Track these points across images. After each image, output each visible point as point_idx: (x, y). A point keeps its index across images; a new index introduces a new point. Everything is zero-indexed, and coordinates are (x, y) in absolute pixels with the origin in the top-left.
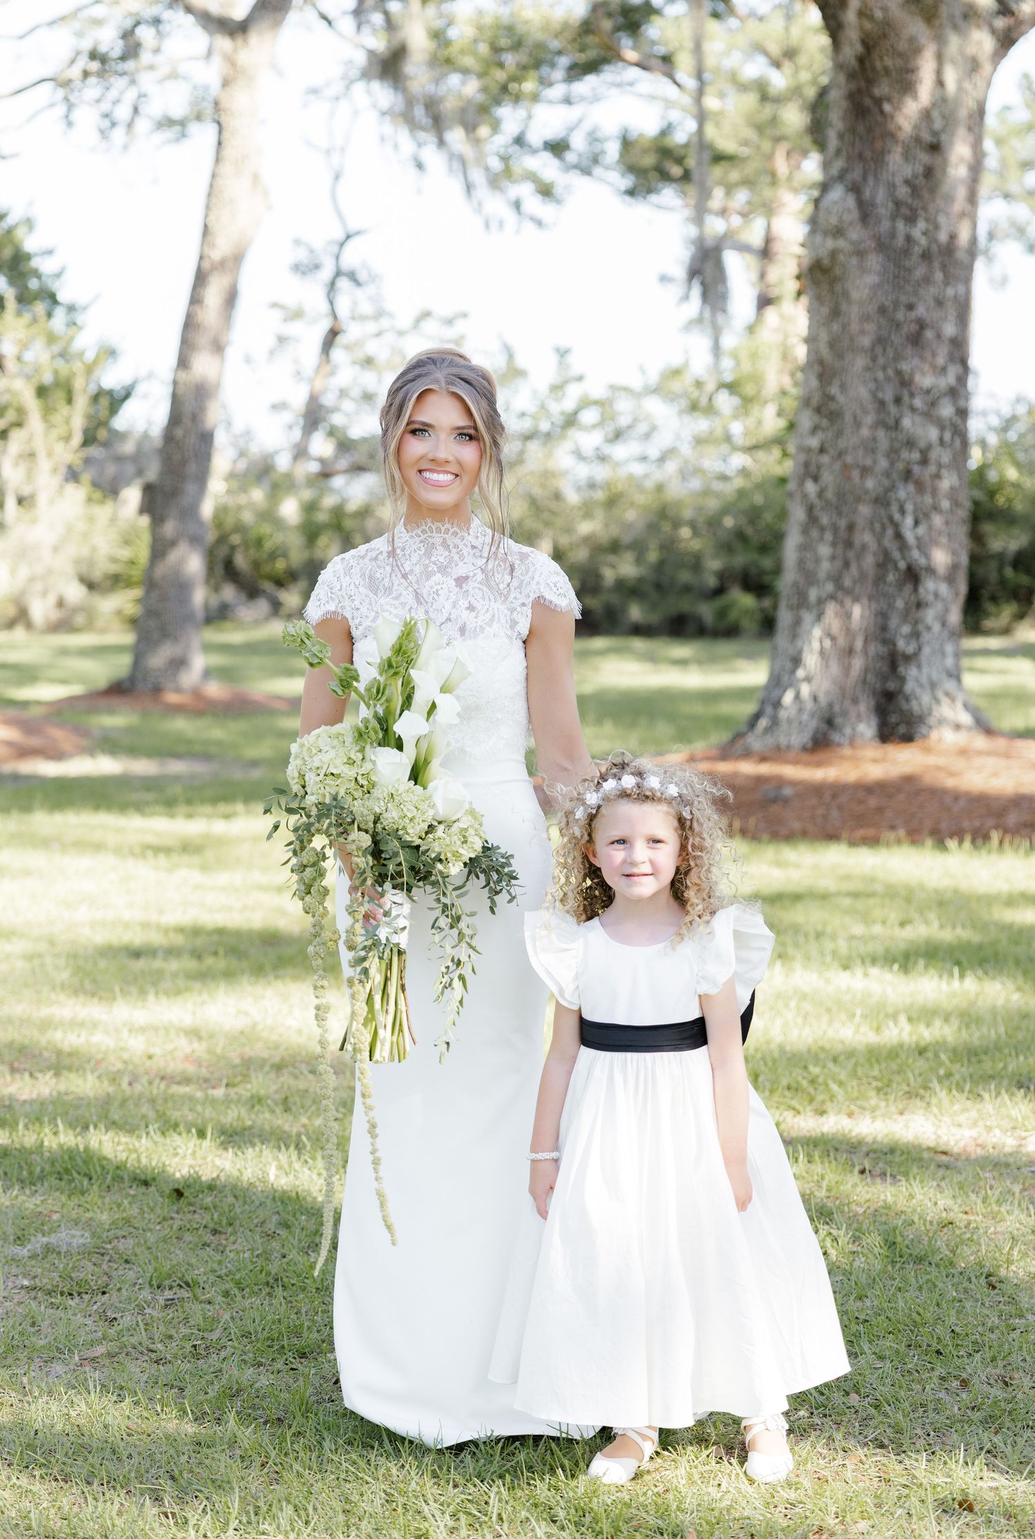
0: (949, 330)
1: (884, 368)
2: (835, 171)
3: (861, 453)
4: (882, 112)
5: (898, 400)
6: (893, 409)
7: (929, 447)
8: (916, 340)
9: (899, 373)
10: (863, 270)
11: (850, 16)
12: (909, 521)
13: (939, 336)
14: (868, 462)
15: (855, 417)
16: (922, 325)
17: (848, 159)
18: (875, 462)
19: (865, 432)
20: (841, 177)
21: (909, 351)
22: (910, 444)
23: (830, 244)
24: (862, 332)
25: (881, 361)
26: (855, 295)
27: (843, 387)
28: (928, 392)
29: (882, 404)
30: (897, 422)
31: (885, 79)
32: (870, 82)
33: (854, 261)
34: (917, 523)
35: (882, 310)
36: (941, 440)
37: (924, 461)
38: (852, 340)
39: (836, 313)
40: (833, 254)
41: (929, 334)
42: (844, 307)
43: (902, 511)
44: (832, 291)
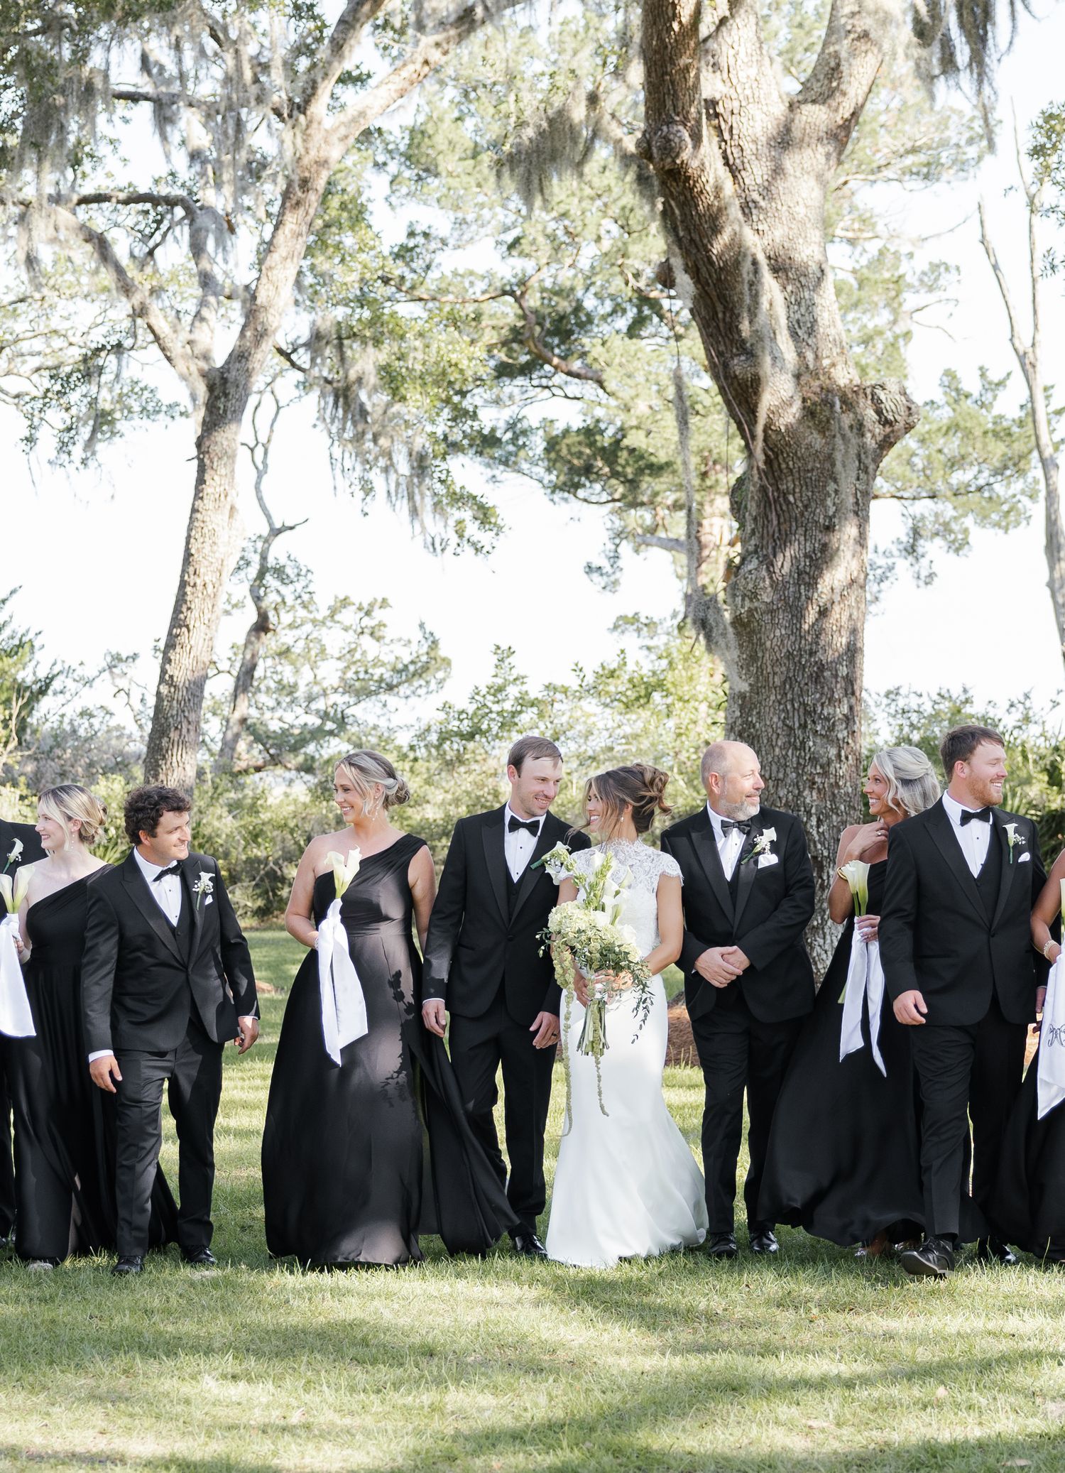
0: (843, 671)
1: (792, 700)
2: (751, 548)
3: (774, 768)
4: (788, 503)
5: (803, 726)
6: (798, 732)
7: (829, 763)
8: (817, 678)
9: (805, 705)
10: (775, 625)
11: (759, 429)
12: (814, 821)
13: (836, 676)
14: (781, 776)
15: (770, 740)
16: (822, 667)
17: (762, 537)
18: (785, 774)
19: (777, 750)
20: (756, 552)
21: (812, 687)
22: (814, 760)
23: (747, 604)
24: (775, 674)
25: (789, 696)
26: (768, 643)
27: (758, 713)
28: (827, 719)
29: (791, 729)
30: (803, 743)
31: (790, 478)
32: (776, 481)
33: (767, 618)
34: (819, 822)
35: (789, 655)
36: (839, 756)
37: (825, 774)
38: (767, 680)
39: (753, 658)
40: (750, 610)
41: (827, 674)
42: (760, 655)
43: (809, 814)
44: (750, 641)
